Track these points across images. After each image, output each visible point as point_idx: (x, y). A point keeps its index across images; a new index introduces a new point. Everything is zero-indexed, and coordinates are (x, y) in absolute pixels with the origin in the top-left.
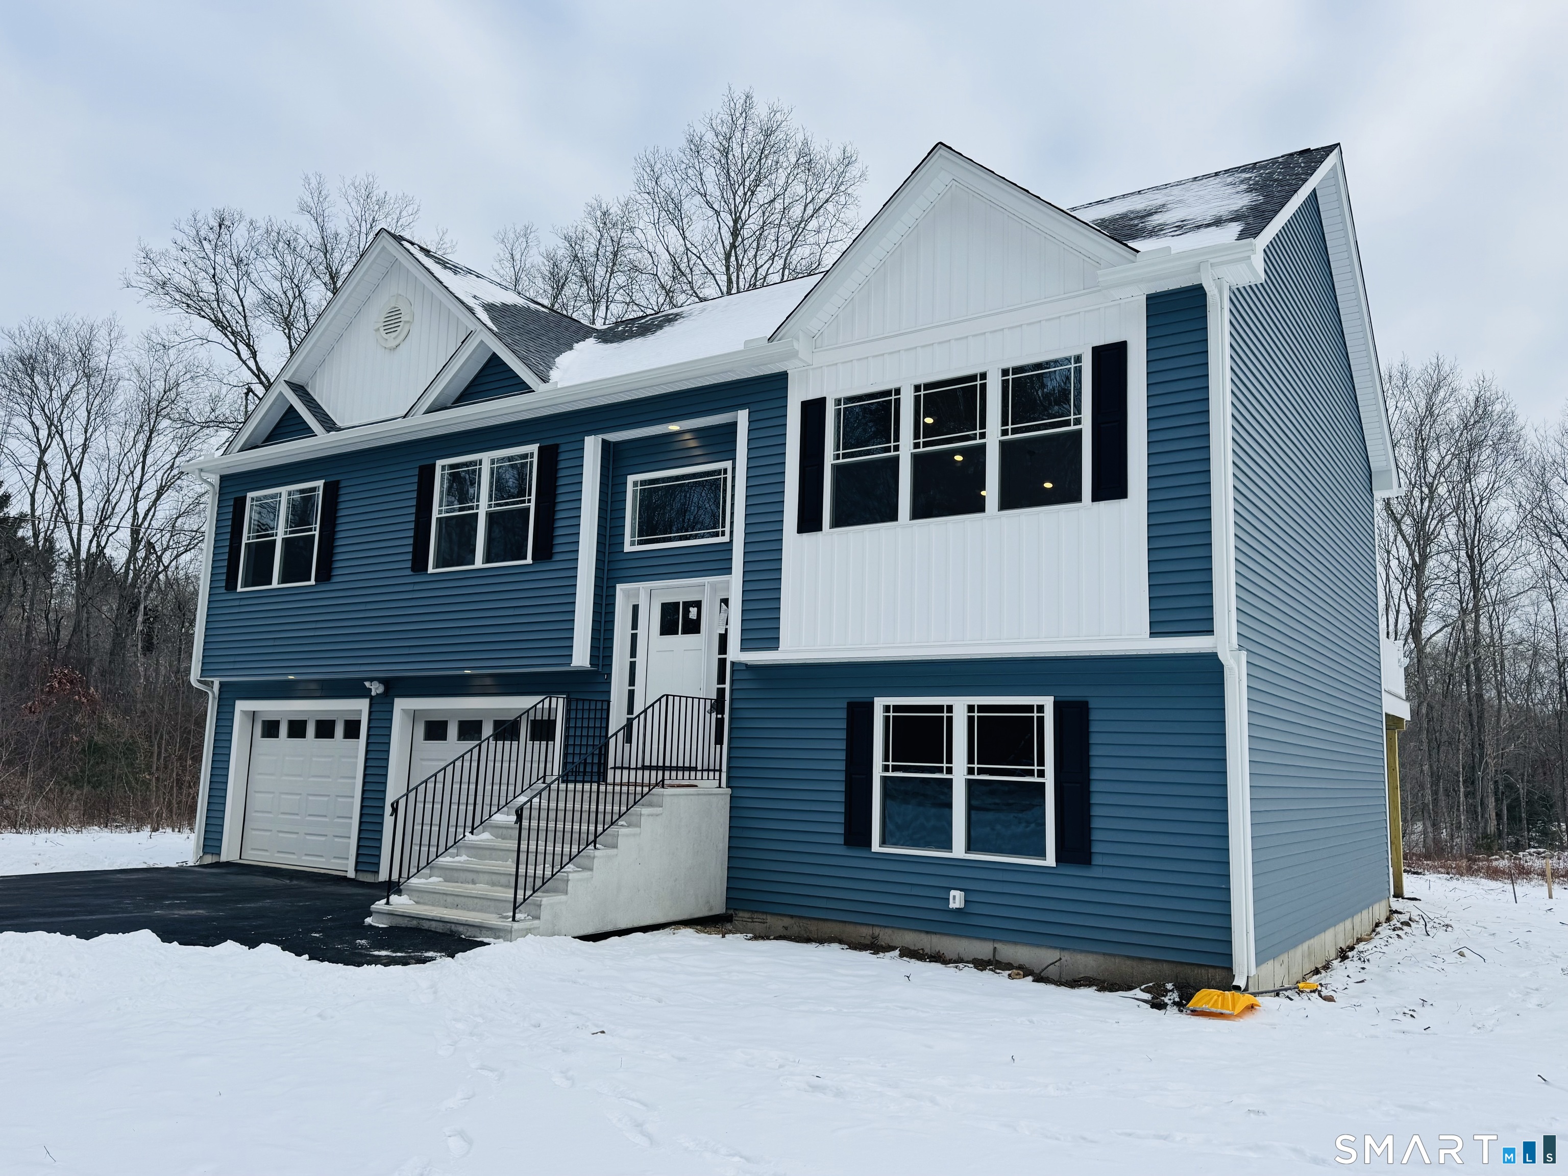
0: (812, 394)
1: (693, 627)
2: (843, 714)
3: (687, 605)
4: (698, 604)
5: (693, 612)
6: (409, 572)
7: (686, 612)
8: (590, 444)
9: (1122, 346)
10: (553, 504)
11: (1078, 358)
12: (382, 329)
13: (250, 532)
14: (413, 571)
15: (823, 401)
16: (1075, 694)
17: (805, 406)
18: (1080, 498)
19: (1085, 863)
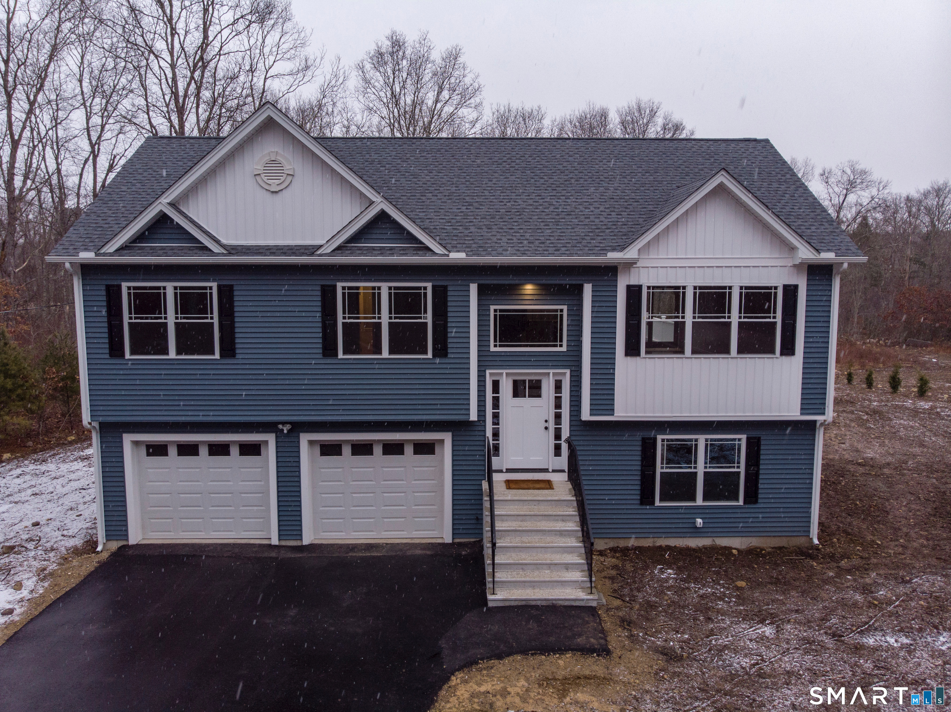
0: (634, 282)
1: (536, 394)
2: (640, 443)
3: (531, 382)
4: (538, 382)
5: (535, 386)
6: (319, 356)
7: (531, 386)
8: (473, 289)
9: (796, 287)
10: (446, 322)
11: (776, 288)
12: (263, 175)
13: (130, 313)
14: (324, 356)
15: (640, 287)
16: (755, 433)
17: (629, 288)
18: (773, 351)
19: (756, 502)
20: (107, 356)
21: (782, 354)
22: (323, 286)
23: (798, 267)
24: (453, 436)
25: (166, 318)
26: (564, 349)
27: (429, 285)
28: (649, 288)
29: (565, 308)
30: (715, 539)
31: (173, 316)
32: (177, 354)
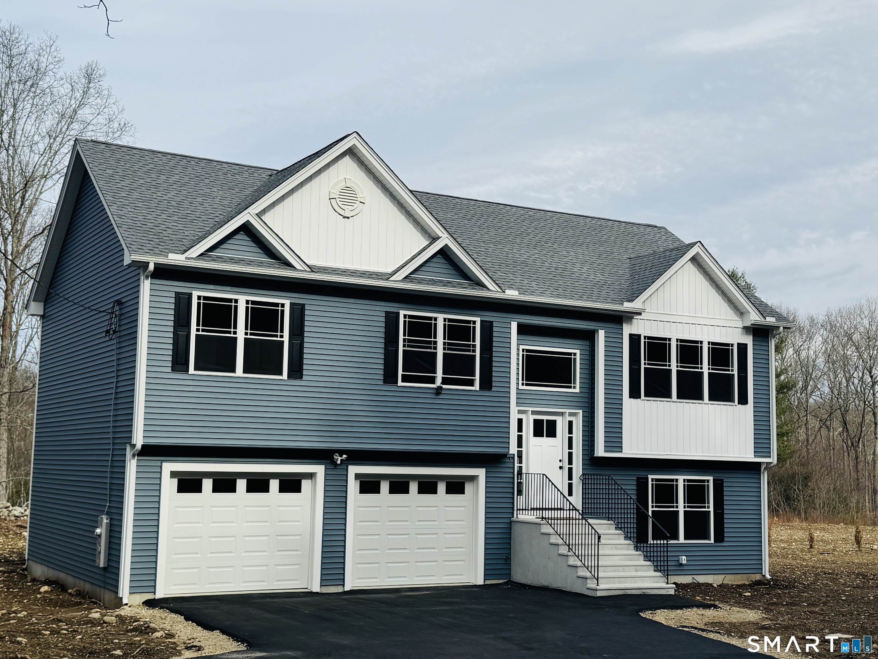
0: (636, 332)
1: (552, 433)
2: (635, 482)
3: (548, 422)
5: (552, 426)
7: (548, 425)
8: (514, 326)
9: (746, 345)
10: (491, 356)
11: (732, 345)
12: (338, 200)
13: (198, 325)
14: (384, 383)
15: (639, 336)
16: (719, 476)
17: (631, 335)
18: (733, 401)
19: (722, 541)
20: (169, 370)
21: (739, 402)
22: (387, 313)
23: (747, 329)
24: (486, 471)
25: (235, 333)
26: (577, 390)
27: (478, 320)
28: (645, 337)
29: (578, 352)
30: (694, 576)
31: (244, 331)
32: (244, 372)
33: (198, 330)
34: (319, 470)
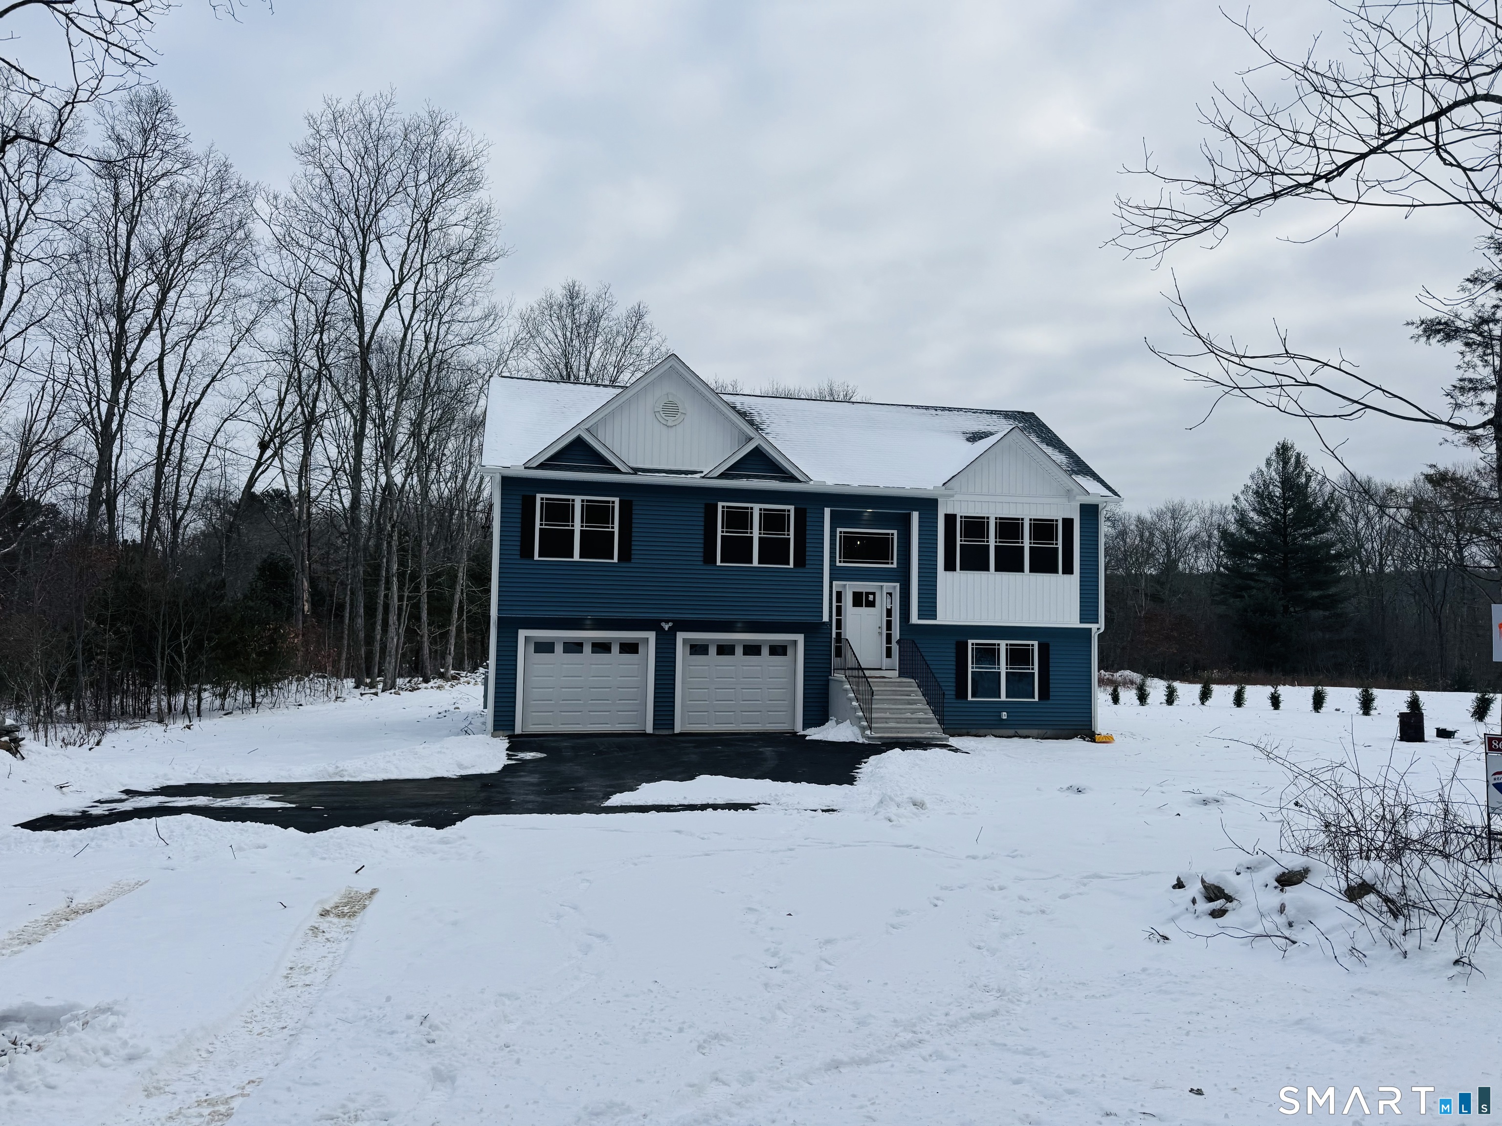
0: (950, 511)
1: (871, 604)
2: (954, 646)
3: (868, 594)
4: (874, 594)
5: (871, 597)
6: (701, 563)
7: (867, 597)
8: (827, 511)
9: (1072, 520)
10: (805, 539)
11: (1057, 521)
12: (661, 412)
13: (541, 520)
14: (705, 563)
15: (955, 516)
16: (1044, 639)
17: (947, 516)
18: (1056, 571)
19: (1048, 699)
20: (518, 557)
21: (1063, 573)
22: (706, 505)
23: (1072, 506)
24: (805, 637)
25: (573, 526)
26: (895, 566)
27: (792, 508)
28: (961, 517)
29: (895, 532)
30: (1016, 730)
31: (580, 524)
32: (581, 557)
33: (541, 525)
34: (651, 636)
